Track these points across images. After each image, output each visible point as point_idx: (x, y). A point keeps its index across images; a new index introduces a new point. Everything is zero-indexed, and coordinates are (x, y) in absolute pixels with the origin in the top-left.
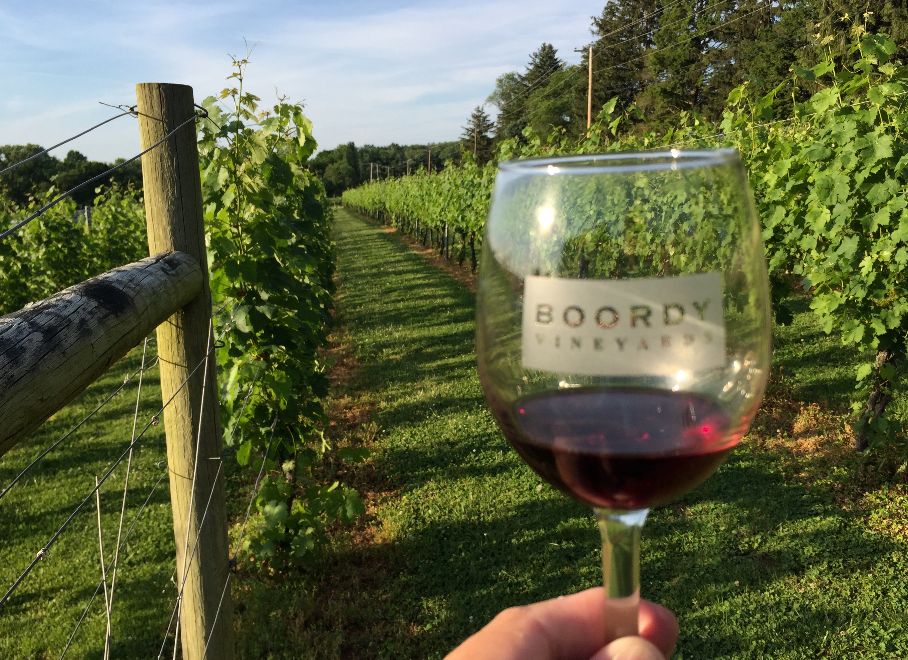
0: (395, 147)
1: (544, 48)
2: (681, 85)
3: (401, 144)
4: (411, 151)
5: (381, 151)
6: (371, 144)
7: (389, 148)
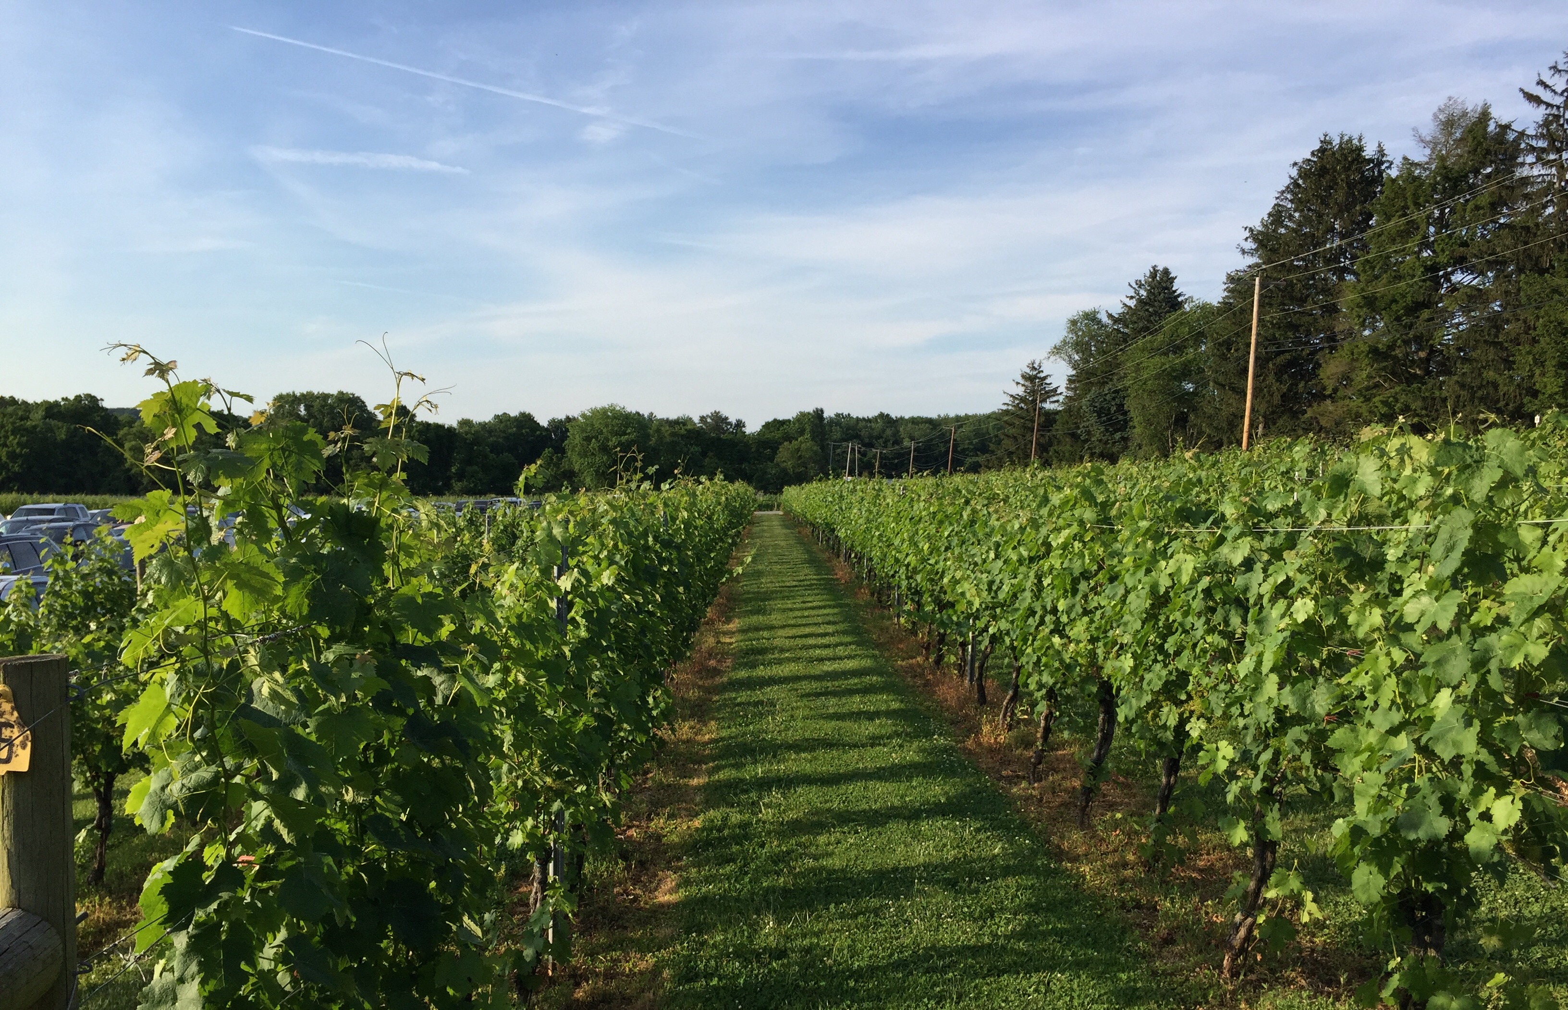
0: (884, 418)
1: (1154, 273)
2: (1404, 341)
3: (894, 414)
4: (910, 425)
5: (861, 424)
6: (845, 413)
7: (875, 419)
